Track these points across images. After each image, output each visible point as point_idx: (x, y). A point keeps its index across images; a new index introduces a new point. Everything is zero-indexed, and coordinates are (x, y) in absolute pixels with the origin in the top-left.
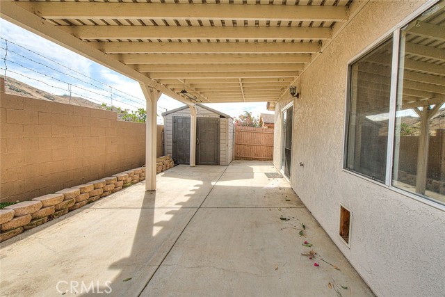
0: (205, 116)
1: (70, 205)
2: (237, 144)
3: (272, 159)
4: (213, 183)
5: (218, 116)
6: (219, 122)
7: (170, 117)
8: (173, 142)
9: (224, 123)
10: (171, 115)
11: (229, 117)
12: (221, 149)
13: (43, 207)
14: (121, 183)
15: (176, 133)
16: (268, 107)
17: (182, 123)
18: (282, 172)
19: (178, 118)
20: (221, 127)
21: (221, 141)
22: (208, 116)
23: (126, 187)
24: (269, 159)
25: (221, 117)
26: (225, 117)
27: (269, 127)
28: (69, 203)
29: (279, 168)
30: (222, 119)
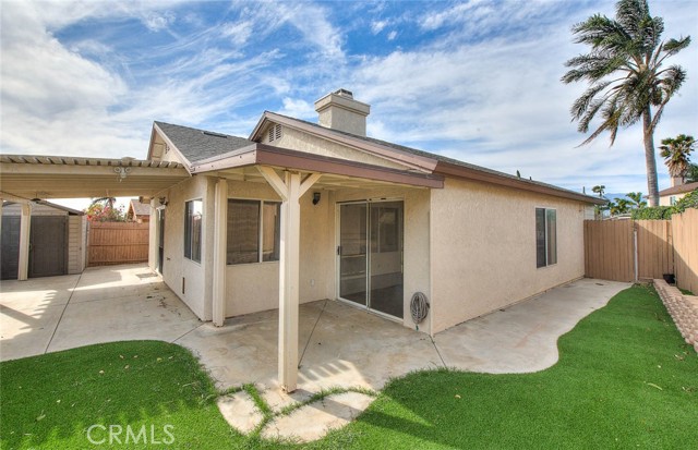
0: (43, 214)
2: (92, 246)
3: (147, 261)
4: (71, 290)
5: (65, 214)
6: (67, 221)
9: (75, 222)
11: (81, 214)
12: (70, 254)
18: (157, 270)
20: (70, 226)
21: (70, 245)
22: (49, 214)
24: (144, 260)
25: (71, 214)
26: (76, 215)
27: (144, 221)
29: (153, 267)
30: (71, 217)
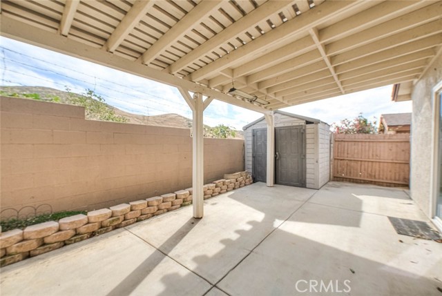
0: (286, 125)
1: (115, 223)
2: (336, 160)
5: (303, 123)
6: (305, 130)
7: (250, 130)
8: (254, 157)
9: (312, 131)
10: (251, 128)
11: (318, 122)
12: (308, 166)
13: (88, 223)
14: (179, 201)
15: (255, 148)
16: (395, 96)
17: (261, 136)
19: (257, 130)
20: (308, 136)
21: (308, 156)
22: (290, 124)
23: (185, 205)
25: (308, 122)
26: (312, 123)
27: (398, 132)
28: (113, 221)
30: (308, 126)
